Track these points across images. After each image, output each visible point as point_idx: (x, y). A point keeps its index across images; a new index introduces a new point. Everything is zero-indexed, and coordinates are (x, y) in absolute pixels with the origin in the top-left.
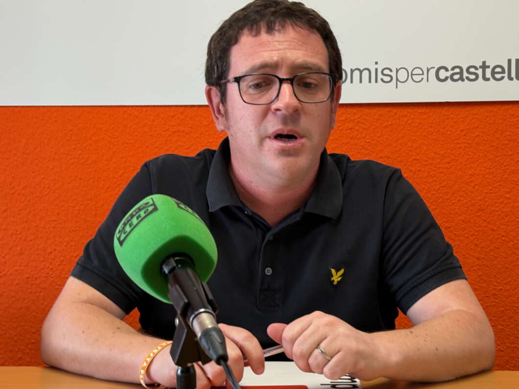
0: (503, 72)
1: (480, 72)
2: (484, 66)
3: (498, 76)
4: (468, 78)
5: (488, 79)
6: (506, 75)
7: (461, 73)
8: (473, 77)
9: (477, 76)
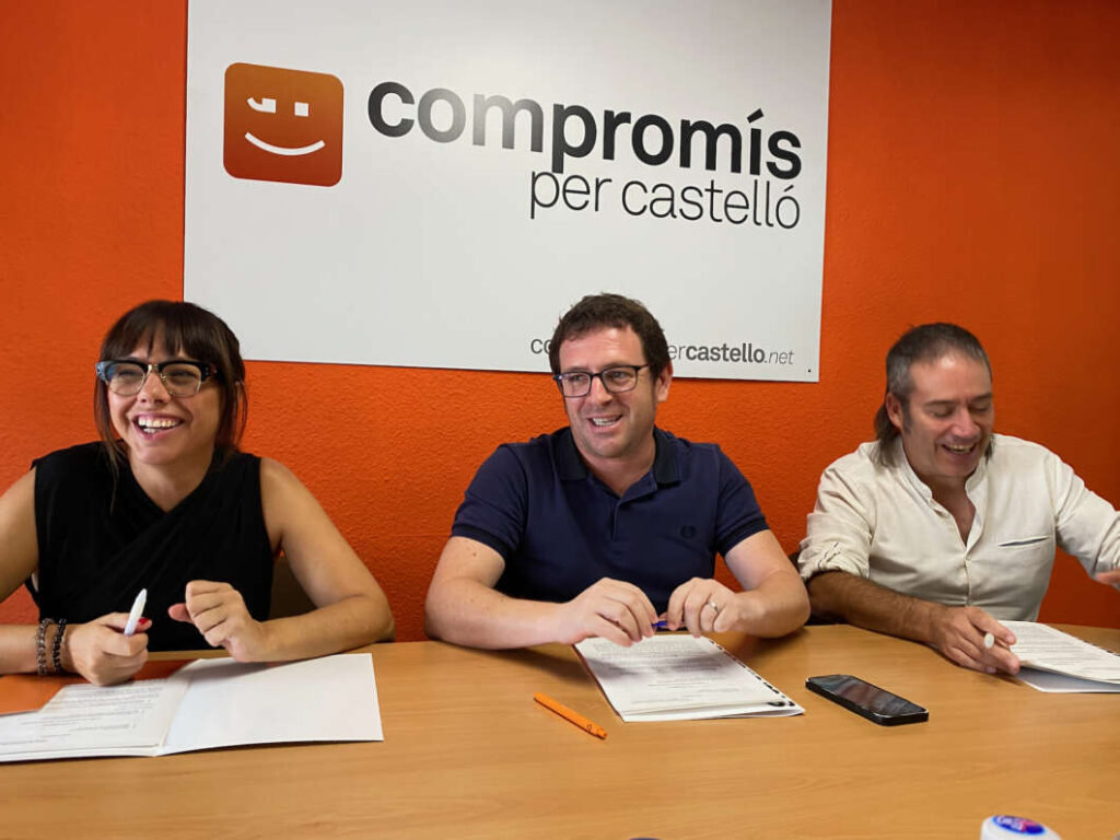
0: (739, 354)
1: (721, 353)
2: (725, 348)
3: (735, 357)
4: (712, 358)
5: (727, 360)
6: (741, 357)
7: (707, 353)
8: (715, 357)
9: (719, 356)
